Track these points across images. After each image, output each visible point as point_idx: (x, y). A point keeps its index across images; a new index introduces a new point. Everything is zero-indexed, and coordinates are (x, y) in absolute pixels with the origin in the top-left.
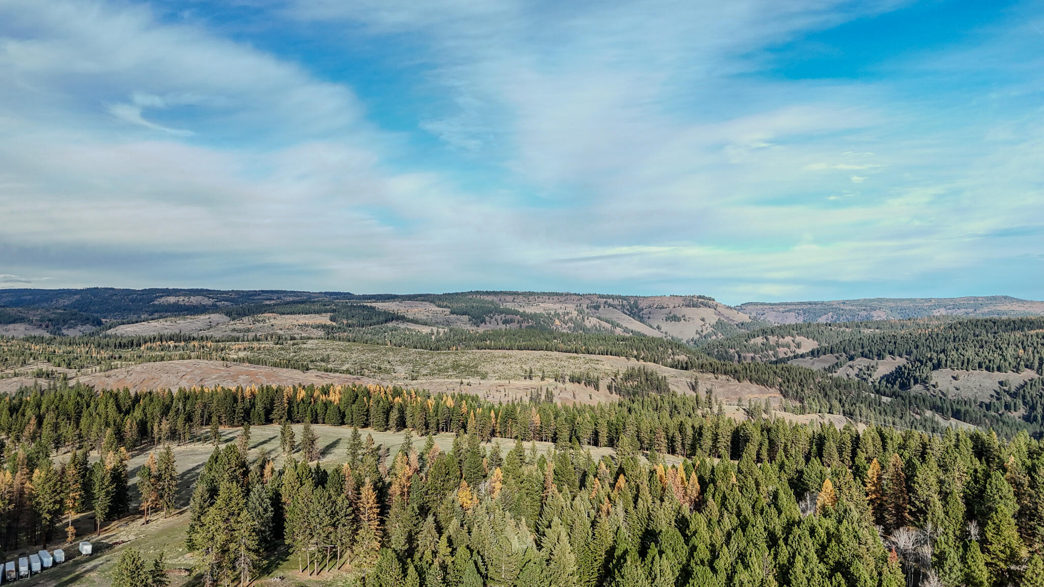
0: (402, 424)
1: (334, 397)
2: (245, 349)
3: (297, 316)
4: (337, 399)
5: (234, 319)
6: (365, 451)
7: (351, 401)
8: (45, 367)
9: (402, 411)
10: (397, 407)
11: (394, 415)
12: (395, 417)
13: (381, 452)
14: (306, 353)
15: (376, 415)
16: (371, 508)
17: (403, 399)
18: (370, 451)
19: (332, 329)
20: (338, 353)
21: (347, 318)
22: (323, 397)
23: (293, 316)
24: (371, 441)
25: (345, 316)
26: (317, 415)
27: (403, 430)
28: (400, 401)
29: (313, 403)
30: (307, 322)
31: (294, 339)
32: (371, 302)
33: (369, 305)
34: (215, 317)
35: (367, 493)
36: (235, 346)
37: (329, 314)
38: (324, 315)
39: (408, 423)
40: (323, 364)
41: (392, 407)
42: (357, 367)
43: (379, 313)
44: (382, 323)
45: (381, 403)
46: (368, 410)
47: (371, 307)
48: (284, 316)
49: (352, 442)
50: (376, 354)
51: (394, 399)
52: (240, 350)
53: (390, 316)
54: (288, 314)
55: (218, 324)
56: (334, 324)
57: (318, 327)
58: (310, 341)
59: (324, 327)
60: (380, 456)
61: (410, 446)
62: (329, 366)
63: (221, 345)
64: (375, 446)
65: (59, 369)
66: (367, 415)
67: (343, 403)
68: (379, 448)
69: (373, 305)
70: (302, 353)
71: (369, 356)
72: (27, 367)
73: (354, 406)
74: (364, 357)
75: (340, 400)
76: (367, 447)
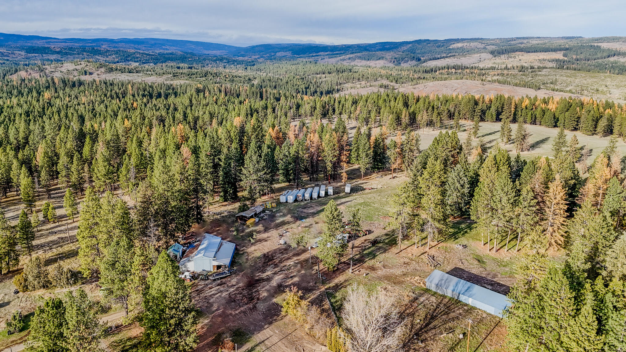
0: (609, 131)
1: (552, 106)
2: (498, 75)
3: (539, 54)
4: (554, 107)
5: (495, 56)
6: (569, 149)
7: (566, 110)
8: (385, 82)
9: (611, 120)
10: (606, 116)
11: (603, 123)
12: (604, 125)
13: (583, 152)
14: (540, 78)
15: (586, 121)
16: (558, 204)
17: (614, 111)
18: (574, 149)
19: (564, 62)
20: (565, 78)
21: (577, 55)
22: (543, 106)
23: (536, 54)
24: (576, 141)
25: (575, 53)
26: (536, 118)
27: (608, 136)
28: (611, 112)
29: (534, 110)
30: (545, 57)
31: (534, 68)
32: (598, 43)
33: (596, 44)
34: (484, 55)
35: (555, 189)
36: (492, 72)
37: (562, 52)
38: (558, 52)
39: (615, 131)
40: (552, 86)
41: (602, 117)
42: (579, 89)
43: (604, 51)
44: (604, 58)
45: (592, 112)
46: (579, 118)
47: (598, 46)
48: (529, 54)
49: (557, 140)
50: (596, 80)
51: (605, 110)
52: (495, 75)
53: (613, 53)
54: (532, 52)
55: (485, 60)
56: (566, 58)
57: (553, 61)
58: (545, 70)
59: (557, 61)
60: (582, 155)
61: (614, 149)
62: (556, 87)
63: (483, 72)
64: (579, 146)
65: (392, 84)
66: (577, 122)
67: (558, 110)
68: (582, 148)
69: (599, 44)
70: (537, 78)
71: (590, 81)
72: (377, 82)
73: (567, 113)
74: (585, 82)
75: (557, 108)
76: (571, 146)
